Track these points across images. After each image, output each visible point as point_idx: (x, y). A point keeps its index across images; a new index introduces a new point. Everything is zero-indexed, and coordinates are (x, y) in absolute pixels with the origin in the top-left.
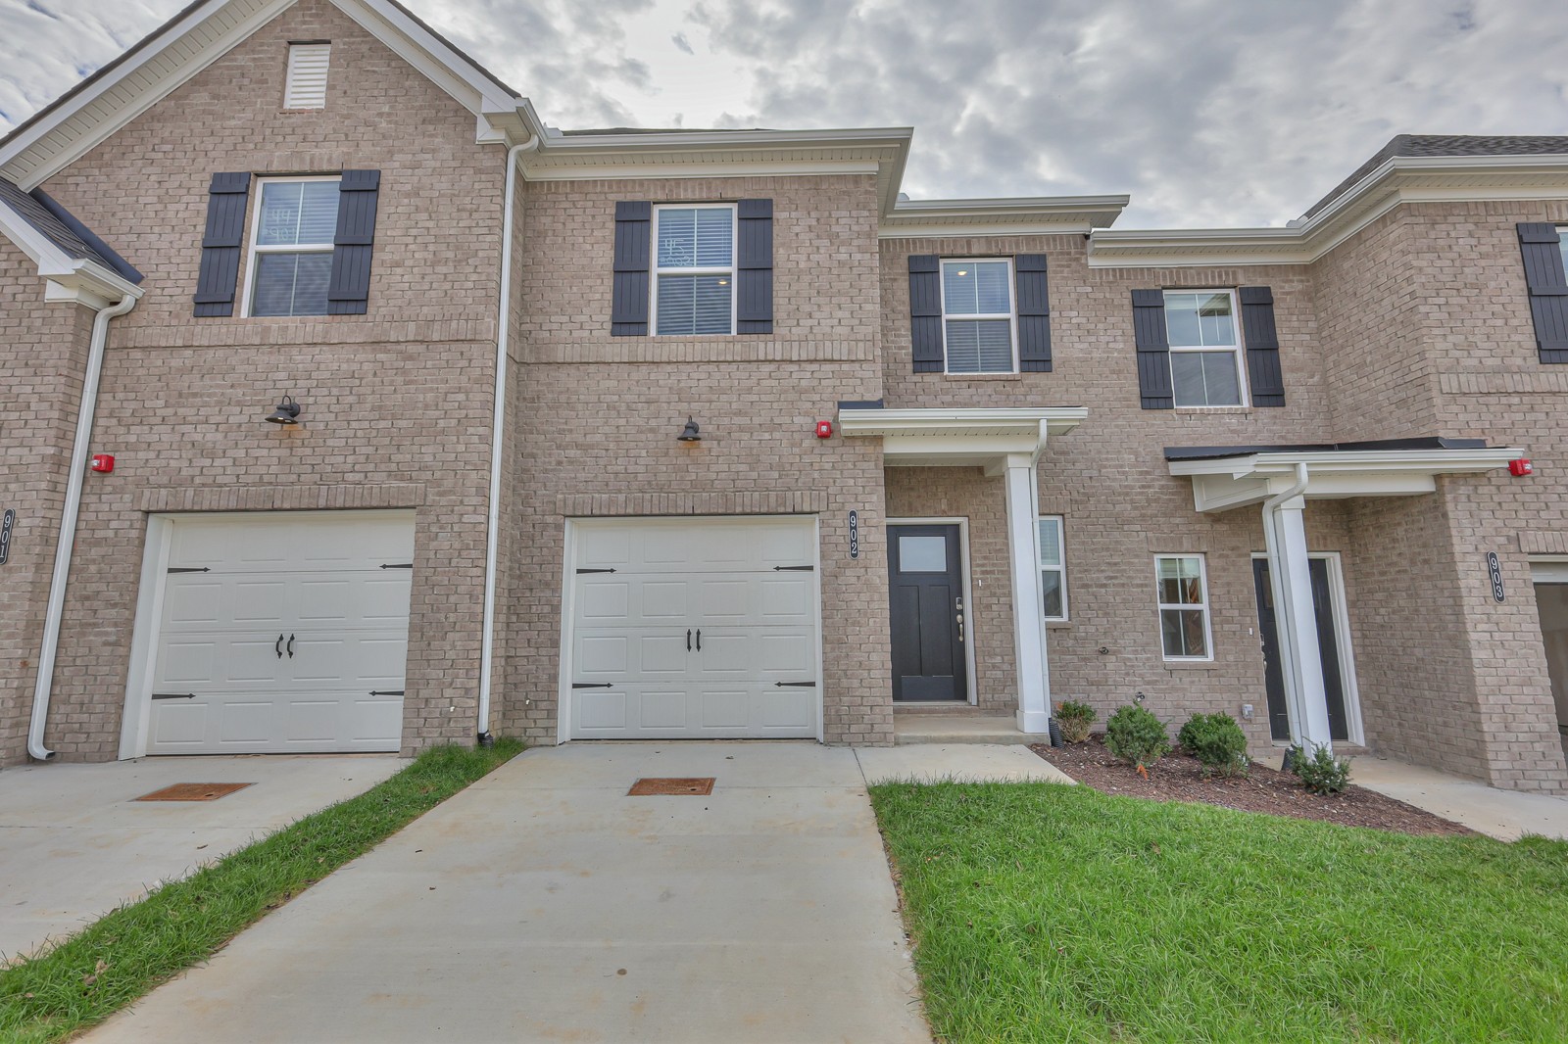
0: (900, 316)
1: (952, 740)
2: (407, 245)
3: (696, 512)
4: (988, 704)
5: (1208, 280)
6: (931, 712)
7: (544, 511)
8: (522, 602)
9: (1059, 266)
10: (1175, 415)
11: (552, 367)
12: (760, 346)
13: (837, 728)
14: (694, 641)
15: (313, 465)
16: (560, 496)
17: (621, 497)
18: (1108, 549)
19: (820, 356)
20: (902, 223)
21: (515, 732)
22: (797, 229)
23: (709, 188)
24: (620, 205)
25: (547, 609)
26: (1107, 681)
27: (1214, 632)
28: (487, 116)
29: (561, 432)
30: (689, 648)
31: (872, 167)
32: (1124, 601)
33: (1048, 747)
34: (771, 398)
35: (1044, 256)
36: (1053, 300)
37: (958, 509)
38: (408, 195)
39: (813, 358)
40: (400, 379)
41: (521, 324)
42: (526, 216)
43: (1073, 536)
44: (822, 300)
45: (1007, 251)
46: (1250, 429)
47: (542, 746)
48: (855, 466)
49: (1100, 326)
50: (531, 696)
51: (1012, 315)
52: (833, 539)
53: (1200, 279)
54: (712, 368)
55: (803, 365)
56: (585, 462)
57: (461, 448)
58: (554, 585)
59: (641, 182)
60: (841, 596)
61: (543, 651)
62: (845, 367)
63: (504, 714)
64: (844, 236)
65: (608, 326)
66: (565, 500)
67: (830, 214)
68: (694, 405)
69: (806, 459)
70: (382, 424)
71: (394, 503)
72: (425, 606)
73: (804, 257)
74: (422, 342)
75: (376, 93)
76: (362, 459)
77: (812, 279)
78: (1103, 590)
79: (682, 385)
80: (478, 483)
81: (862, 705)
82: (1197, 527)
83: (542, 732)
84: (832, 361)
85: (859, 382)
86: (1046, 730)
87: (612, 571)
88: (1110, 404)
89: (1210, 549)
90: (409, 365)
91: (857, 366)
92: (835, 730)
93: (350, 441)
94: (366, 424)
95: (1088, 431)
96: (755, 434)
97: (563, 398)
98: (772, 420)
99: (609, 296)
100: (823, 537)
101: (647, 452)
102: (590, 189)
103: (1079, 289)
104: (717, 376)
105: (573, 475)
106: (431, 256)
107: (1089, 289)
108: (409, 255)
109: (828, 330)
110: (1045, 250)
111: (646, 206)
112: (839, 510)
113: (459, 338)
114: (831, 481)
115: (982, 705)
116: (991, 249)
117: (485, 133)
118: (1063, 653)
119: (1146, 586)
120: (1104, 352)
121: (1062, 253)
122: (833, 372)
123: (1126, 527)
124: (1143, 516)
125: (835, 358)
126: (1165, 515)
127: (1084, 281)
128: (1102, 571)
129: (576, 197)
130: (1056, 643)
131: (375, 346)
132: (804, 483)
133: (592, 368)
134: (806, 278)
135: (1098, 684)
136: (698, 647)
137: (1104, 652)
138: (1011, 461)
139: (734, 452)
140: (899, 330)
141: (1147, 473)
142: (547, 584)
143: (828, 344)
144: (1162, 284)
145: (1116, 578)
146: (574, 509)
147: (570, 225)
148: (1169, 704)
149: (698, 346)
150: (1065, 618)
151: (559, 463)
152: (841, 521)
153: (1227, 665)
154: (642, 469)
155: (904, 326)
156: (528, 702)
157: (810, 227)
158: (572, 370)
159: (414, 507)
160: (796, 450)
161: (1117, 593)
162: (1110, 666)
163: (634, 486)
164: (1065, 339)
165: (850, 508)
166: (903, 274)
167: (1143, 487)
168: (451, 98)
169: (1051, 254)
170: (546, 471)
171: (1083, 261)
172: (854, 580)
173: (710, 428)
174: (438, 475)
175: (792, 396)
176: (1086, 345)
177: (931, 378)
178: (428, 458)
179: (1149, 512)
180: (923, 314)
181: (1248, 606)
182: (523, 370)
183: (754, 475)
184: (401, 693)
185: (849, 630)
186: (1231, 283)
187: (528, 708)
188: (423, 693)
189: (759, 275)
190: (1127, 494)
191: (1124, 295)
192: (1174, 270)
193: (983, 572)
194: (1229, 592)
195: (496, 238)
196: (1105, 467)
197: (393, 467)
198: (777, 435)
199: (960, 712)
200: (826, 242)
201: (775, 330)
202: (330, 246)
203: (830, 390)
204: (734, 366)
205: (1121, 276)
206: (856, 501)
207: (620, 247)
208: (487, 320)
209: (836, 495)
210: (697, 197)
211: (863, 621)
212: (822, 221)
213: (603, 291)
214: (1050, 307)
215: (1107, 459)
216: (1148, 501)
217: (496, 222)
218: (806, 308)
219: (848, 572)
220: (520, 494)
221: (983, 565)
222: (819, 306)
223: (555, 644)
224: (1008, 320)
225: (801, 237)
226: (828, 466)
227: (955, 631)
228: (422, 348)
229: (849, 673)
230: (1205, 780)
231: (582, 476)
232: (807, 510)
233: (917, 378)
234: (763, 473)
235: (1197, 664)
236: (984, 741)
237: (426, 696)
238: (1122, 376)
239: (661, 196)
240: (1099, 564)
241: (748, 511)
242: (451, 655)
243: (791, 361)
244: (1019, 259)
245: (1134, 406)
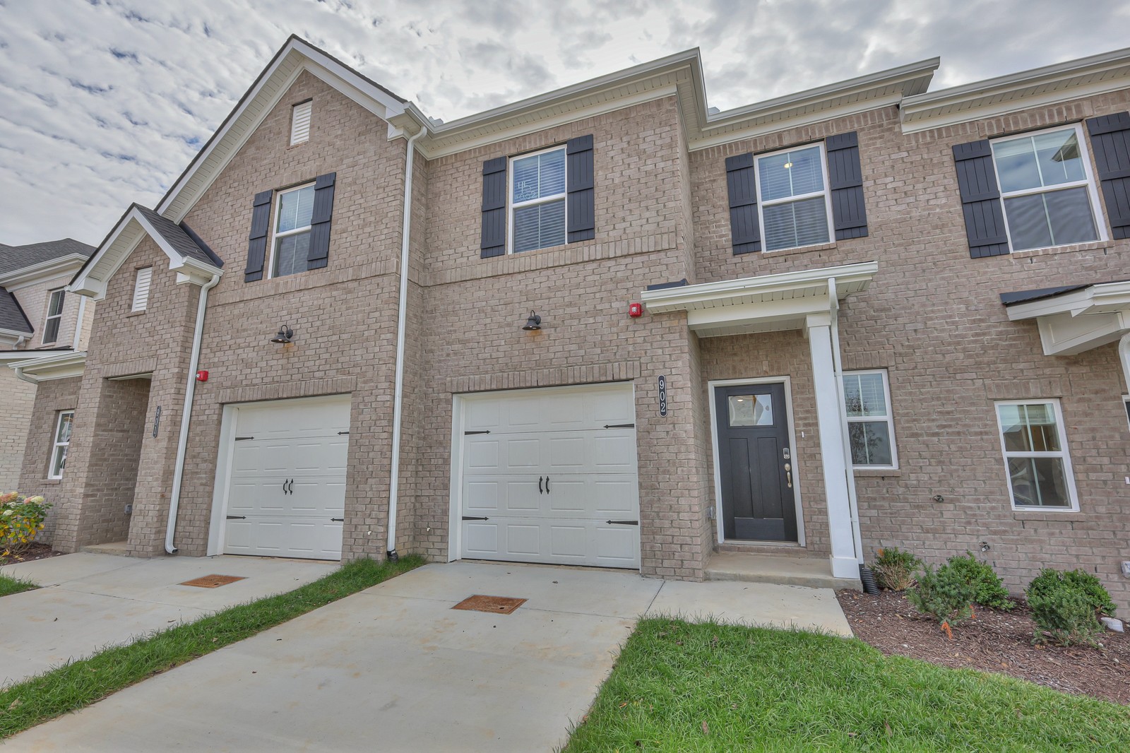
0: (720, 210)
2: (349, 217)
3: (539, 385)
4: (816, 546)
6: (759, 551)
7: (439, 390)
8: (425, 456)
9: (871, 139)
10: (1012, 260)
11: (444, 287)
12: (586, 250)
13: (652, 562)
14: (544, 485)
15: (298, 368)
16: (448, 379)
17: (488, 377)
18: (938, 399)
19: (632, 251)
21: (420, 551)
22: (612, 154)
23: (546, 137)
24: (487, 164)
25: (440, 461)
26: (944, 530)
27: (1077, 482)
28: (390, 120)
29: (449, 332)
30: (541, 491)
31: (672, 90)
32: (961, 449)
34: (594, 289)
35: (855, 133)
36: (866, 171)
37: (779, 369)
38: (350, 185)
39: (626, 253)
40: (344, 307)
43: (898, 388)
44: (632, 206)
45: (818, 136)
46: (1112, 264)
47: (437, 562)
48: (662, 338)
49: (919, 186)
50: (431, 524)
51: (825, 191)
52: (646, 401)
53: (1034, 120)
54: (550, 272)
55: (619, 260)
56: (464, 352)
57: (377, 349)
58: (445, 444)
59: (500, 144)
60: (653, 449)
61: (438, 492)
62: (653, 257)
63: (414, 538)
64: (649, 151)
65: (479, 252)
66: (451, 381)
67: (638, 136)
68: (538, 303)
69: (622, 336)
70: (335, 338)
71: (339, 391)
72: (356, 460)
73: (618, 174)
74: (356, 280)
75: (334, 123)
76: (323, 362)
77: (624, 191)
78: (936, 439)
79: (529, 288)
80: (387, 373)
81: (672, 543)
82: (1048, 371)
83: (437, 552)
84: (642, 253)
85: (665, 267)
86: (858, 575)
87: (488, 432)
88: (934, 259)
89: (1065, 394)
90: (349, 296)
91: (663, 254)
92: (650, 564)
93: (317, 350)
94: (325, 339)
95: (910, 286)
96: (582, 320)
97: (450, 308)
98: (595, 307)
99: (479, 230)
100: (637, 399)
101: (505, 342)
102: (467, 156)
103: (893, 156)
104: (553, 278)
105: (456, 363)
106: (362, 222)
107: (905, 154)
108: (350, 223)
109: (638, 229)
110: (856, 127)
111: (504, 160)
112: (650, 376)
113: (377, 274)
114: (643, 352)
115: (810, 548)
116: (800, 138)
117: (393, 133)
118: (893, 500)
119: (986, 433)
120: (924, 210)
121: (874, 127)
122: (643, 262)
123: (958, 376)
124: (978, 364)
125: (644, 251)
126: (1005, 361)
127: (899, 147)
128: (933, 420)
129: (458, 164)
130: (885, 491)
131: (331, 287)
132: (621, 355)
133: (469, 284)
134: (620, 191)
135: (934, 532)
136: (548, 491)
137: (939, 500)
138: (810, 321)
139: (567, 336)
140: (719, 222)
141: (981, 320)
142: (441, 443)
143: (638, 240)
144: (988, 133)
145: (950, 426)
146: (457, 388)
147: (455, 185)
148: (1022, 556)
149: (539, 257)
150: (895, 466)
151: (448, 355)
152: (652, 385)
153: (1096, 517)
154: (501, 355)
155: (724, 217)
156: (428, 529)
157: (622, 149)
158: (456, 287)
159: (350, 392)
160: (614, 330)
161: (953, 442)
162: (947, 515)
163: (497, 367)
164: (881, 205)
165: (659, 373)
167: (977, 335)
168: (374, 115)
169: (862, 130)
170: (440, 361)
171: (896, 130)
172: (663, 435)
173: (549, 319)
174: (364, 369)
175: (610, 286)
176: (904, 206)
177: (749, 258)
178: (358, 358)
179: (986, 359)
180: (741, 204)
181: (1122, 453)
182: (426, 291)
183: (582, 352)
184: (342, 520)
185: (660, 477)
186: (1075, 117)
187: (429, 534)
188: (354, 521)
189: (583, 194)
190: (958, 343)
191: (945, 152)
192: (1002, 119)
193: (806, 425)
194: (1094, 439)
195: (398, 202)
196: (931, 319)
197: (340, 366)
198: (599, 319)
199: (788, 552)
200: (636, 159)
201: (597, 236)
202: (309, 227)
203: (641, 277)
204: (566, 268)
205: (940, 136)
206: (665, 367)
207: (487, 193)
208: (392, 259)
209: (647, 364)
210: (538, 146)
211: (673, 469)
212: (632, 143)
213: (475, 228)
214: (863, 177)
215: (933, 312)
216: (983, 348)
217: (398, 191)
218: (620, 214)
219: (660, 427)
220: (424, 379)
221: (805, 419)
222: (631, 210)
223: (446, 487)
224: (823, 197)
225: (616, 158)
226: (640, 340)
227: (783, 479)
228: (355, 284)
229: (660, 514)
231: (462, 363)
232: (624, 378)
233: (737, 259)
234: (588, 350)
235: (1055, 515)
237: (356, 523)
238: (946, 230)
239: (514, 151)
240: (929, 414)
241: (578, 381)
242: (370, 494)
243: (609, 259)
244: (830, 141)
245: (962, 257)
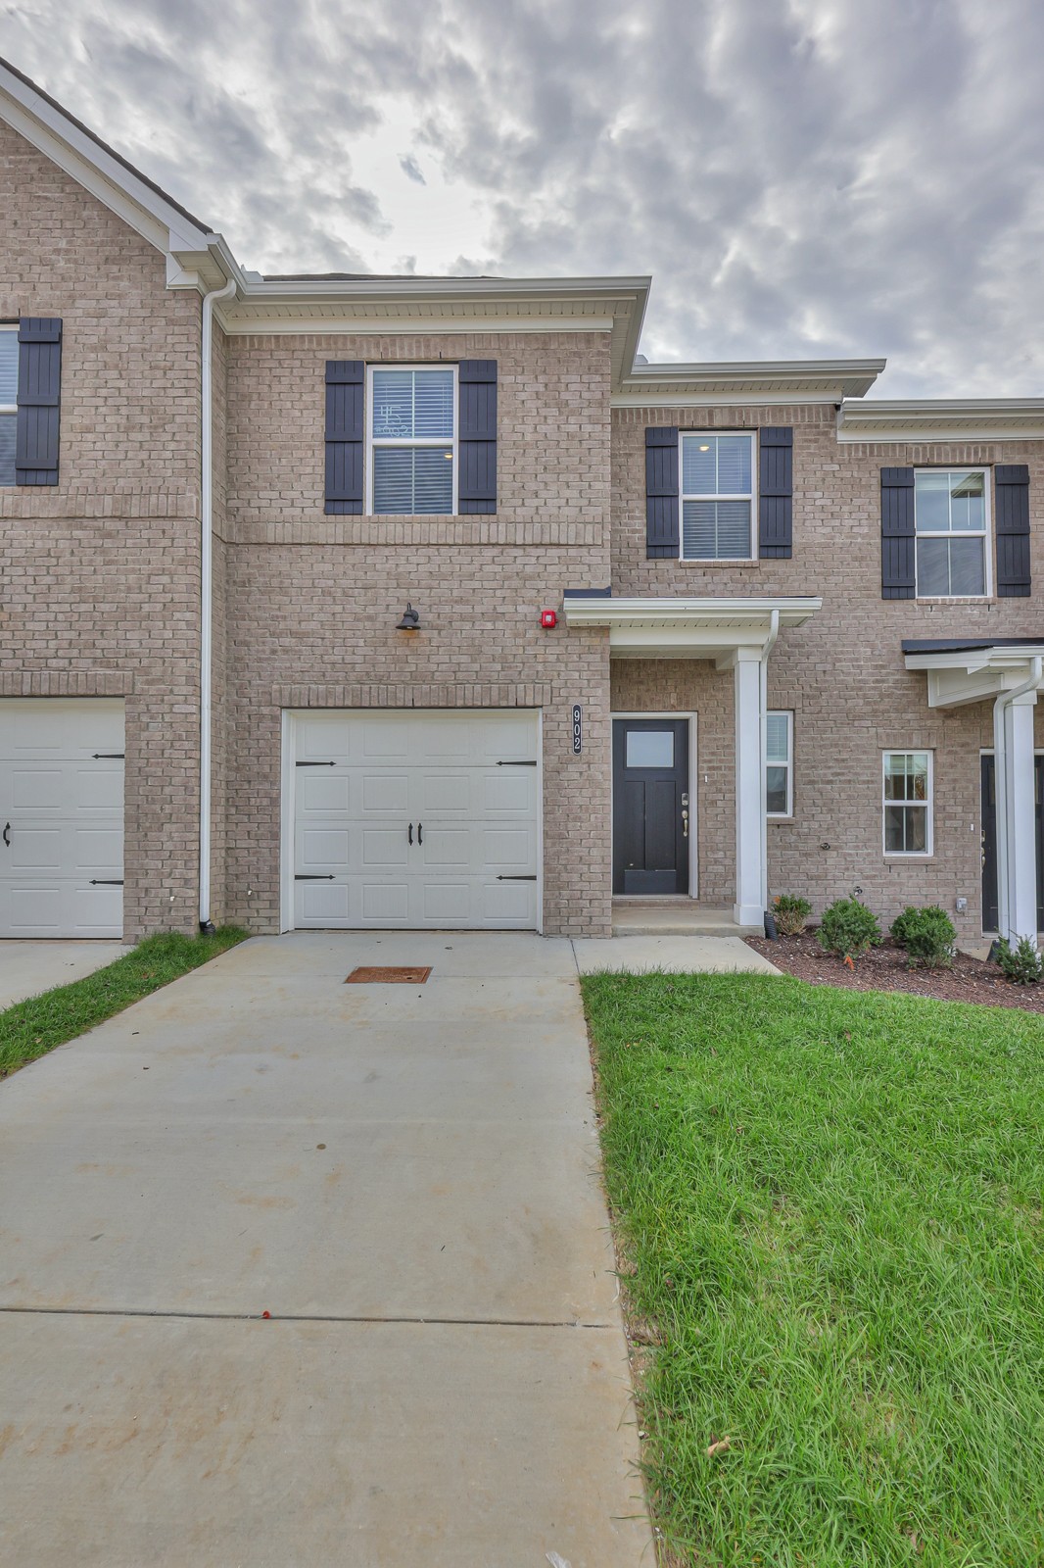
0: (635, 496)
1: (668, 932)
2: (97, 407)
3: (416, 705)
4: (709, 897)
5: (963, 458)
6: (651, 905)
7: (259, 702)
8: (240, 795)
9: (806, 441)
10: (915, 606)
11: (263, 548)
12: (483, 528)
13: (556, 920)
14: (415, 835)
15: (14, 650)
16: (275, 687)
17: (339, 689)
18: (836, 746)
19: (546, 540)
20: (640, 390)
21: (238, 921)
22: (523, 396)
23: (427, 346)
24: (331, 365)
25: (266, 802)
26: (826, 876)
27: (936, 828)
28: (177, 255)
29: (274, 618)
30: (411, 841)
31: (605, 324)
32: (850, 798)
33: (762, 939)
34: (494, 584)
35: (791, 428)
36: (797, 479)
37: (687, 704)
38: (94, 349)
39: (538, 542)
40: (99, 559)
41: (227, 500)
42: (228, 376)
43: (802, 732)
44: (549, 477)
45: (751, 423)
46: (992, 621)
47: (265, 934)
48: (580, 658)
49: (846, 508)
50: (253, 887)
51: (753, 496)
52: (557, 734)
53: (954, 457)
54: (432, 551)
55: (528, 549)
56: (300, 651)
57: (168, 634)
58: (272, 778)
59: (353, 339)
60: (563, 792)
61: (263, 844)
62: (573, 552)
63: (227, 904)
64: (573, 404)
65: (321, 503)
66: (281, 691)
67: (559, 379)
68: (413, 592)
69: (530, 651)
70: (83, 607)
71: (101, 691)
72: (140, 797)
73: (530, 429)
74: (120, 518)
75: (50, 224)
76: (65, 644)
77: (538, 454)
78: (829, 787)
79: (400, 569)
80: (188, 672)
81: (581, 898)
82: (929, 723)
83: (265, 922)
84: (559, 545)
85: (586, 568)
86: (761, 923)
87: (332, 764)
88: (850, 594)
89: (939, 746)
90: (108, 543)
91: (584, 551)
92: (553, 922)
93: (51, 625)
94: (67, 607)
95: (825, 622)
96: (477, 623)
97: (275, 582)
98: (495, 609)
99: (321, 470)
100: (546, 732)
101: (365, 641)
102: (297, 345)
103: (825, 467)
104: (437, 560)
105: (288, 665)
106: (124, 421)
107: (837, 467)
108: (100, 419)
109: (555, 511)
110: (792, 422)
111: (358, 367)
112: (563, 704)
113: (160, 514)
114: (555, 673)
115: (703, 899)
116: (734, 420)
117: (176, 276)
118: (785, 848)
119: (872, 782)
120: (847, 537)
121: (810, 426)
122: (559, 557)
123: (856, 723)
124: (875, 711)
125: (561, 542)
126: (897, 710)
127: (832, 458)
128: (830, 768)
129: (281, 355)
130: (779, 839)
131: (70, 521)
132: (528, 676)
133: (305, 550)
134: (532, 453)
135: (817, 878)
136: (420, 841)
137: (826, 847)
138: (742, 654)
139: (455, 642)
140: (633, 511)
141: (882, 667)
142: (265, 777)
143: (554, 526)
144: (914, 461)
145: (843, 774)
146: (291, 700)
147: (276, 388)
148: (885, 898)
149: (417, 527)
150: (789, 814)
151: (274, 652)
152: (564, 715)
153: (945, 860)
154: (359, 659)
155: (639, 507)
156: (250, 892)
157: (537, 393)
158: (284, 552)
159: (122, 696)
160: (520, 641)
161: (843, 790)
162: (830, 862)
163: (352, 676)
164: (807, 523)
165: (574, 702)
166: (639, 449)
167: (877, 681)
168: (135, 233)
169: (799, 426)
170: (260, 660)
171: (832, 436)
172: (576, 776)
173: (430, 617)
174: (145, 662)
175: (516, 583)
176: (829, 529)
177: (664, 565)
178: (134, 645)
179: (881, 708)
180: (660, 493)
181: (972, 803)
182: (232, 551)
183: (476, 667)
184: (121, 883)
185: (570, 825)
186: (987, 461)
187: (250, 899)
188: (143, 883)
189: (482, 447)
190: (860, 689)
191: (873, 473)
192: (928, 447)
193: (710, 768)
194: (954, 789)
195: (194, 401)
196: (840, 661)
197: (98, 653)
198: (500, 625)
199: (681, 905)
200: (555, 411)
201: (499, 510)
202: (13, 407)
203: (556, 577)
204: (455, 550)
205: (872, 453)
206: (581, 695)
207: (332, 413)
208: (188, 495)
209: (560, 689)
210: (414, 357)
211: (584, 816)
212: (551, 386)
213: (313, 463)
214: (794, 487)
215: (842, 652)
216: (881, 696)
217: (193, 383)
218: (532, 486)
219: (571, 768)
220: (234, 684)
221: (710, 761)
222: (546, 483)
223: (275, 836)
224: (749, 501)
225: (528, 404)
226: (552, 658)
227: (680, 826)
228: (120, 525)
229: (569, 867)
230: (910, 971)
231: (297, 665)
232: (531, 704)
233: (651, 564)
234: (484, 665)
235: (915, 859)
236: (700, 933)
237: (146, 886)
238: (864, 563)
239: (375, 355)
240: (827, 760)
241: (470, 704)
242: (168, 846)
243: (515, 545)
244: (764, 432)
245: (875, 596)
